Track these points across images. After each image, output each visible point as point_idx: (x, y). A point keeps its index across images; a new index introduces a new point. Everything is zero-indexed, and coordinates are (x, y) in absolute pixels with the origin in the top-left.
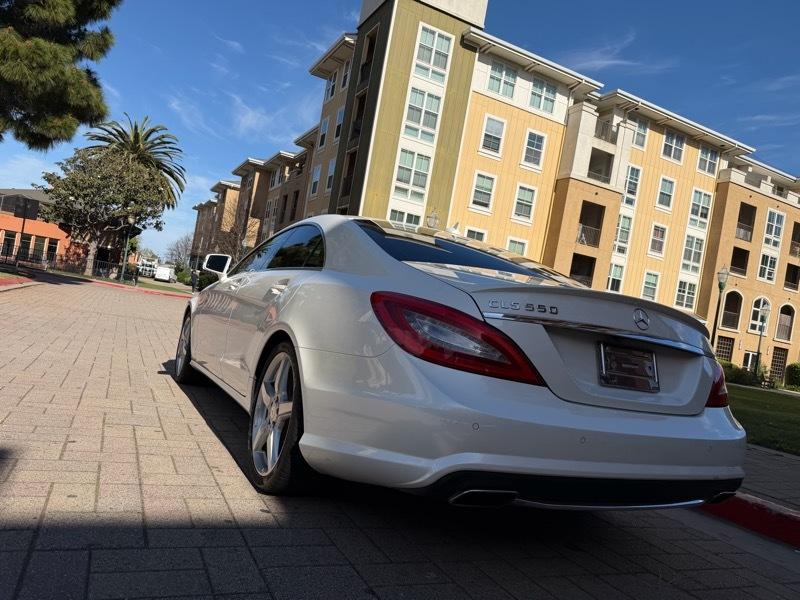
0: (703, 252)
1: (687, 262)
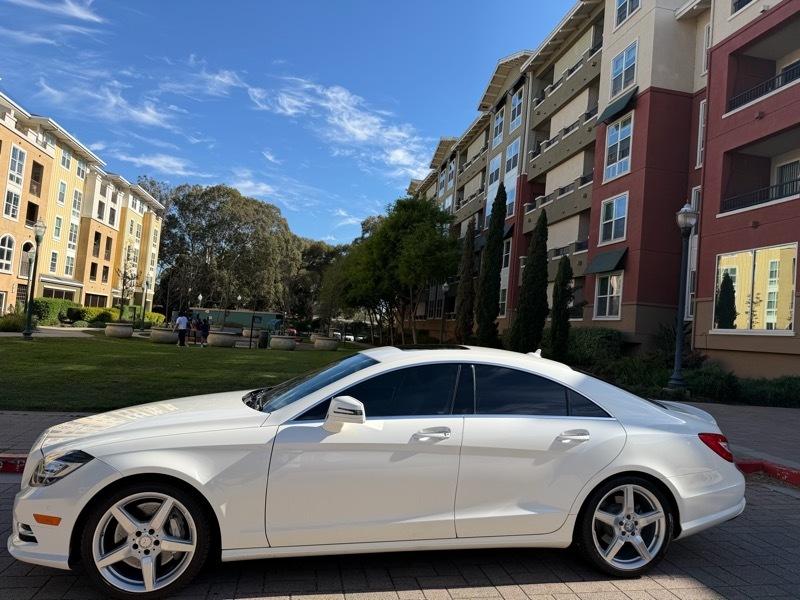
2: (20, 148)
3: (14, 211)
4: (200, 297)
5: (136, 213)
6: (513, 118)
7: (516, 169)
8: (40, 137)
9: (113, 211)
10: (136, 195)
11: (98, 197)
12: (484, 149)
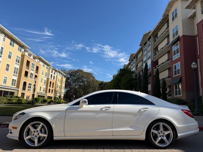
0: (18, 71)
1: (14, 74)
2: (34, 63)
3: (32, 77)
4: (74, 96)
5: (60, 77)
6: (149, 47)
7: (150, 59)
8: (38, 60)
9: (54, 76)
10: (60, 72)
11: (51, 73)
12: (142, 55)
